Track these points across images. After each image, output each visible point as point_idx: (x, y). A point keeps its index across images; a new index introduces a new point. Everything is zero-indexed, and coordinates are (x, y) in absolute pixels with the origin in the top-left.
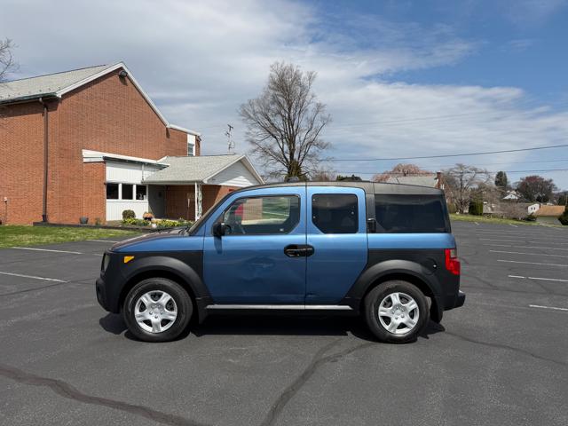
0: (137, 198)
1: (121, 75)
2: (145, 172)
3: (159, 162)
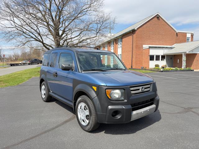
0: (162, 60)
1: (158, 17)
2: (165, 51)
3: (173, 46)
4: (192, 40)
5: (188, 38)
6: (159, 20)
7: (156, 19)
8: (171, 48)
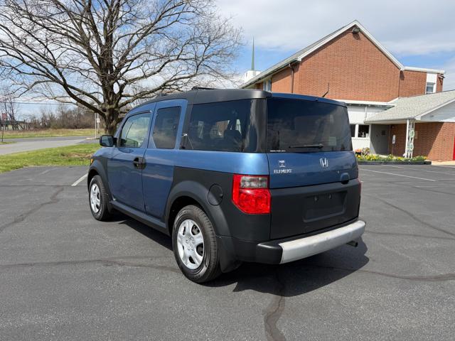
0: (360, 136)
1: (355, 32)
2: (368, 113)
3: (389, 104)
4: (439, 90)
5: (428, 84)
6: (359, 39)
7: (350, 35)
8: (385, 108)
